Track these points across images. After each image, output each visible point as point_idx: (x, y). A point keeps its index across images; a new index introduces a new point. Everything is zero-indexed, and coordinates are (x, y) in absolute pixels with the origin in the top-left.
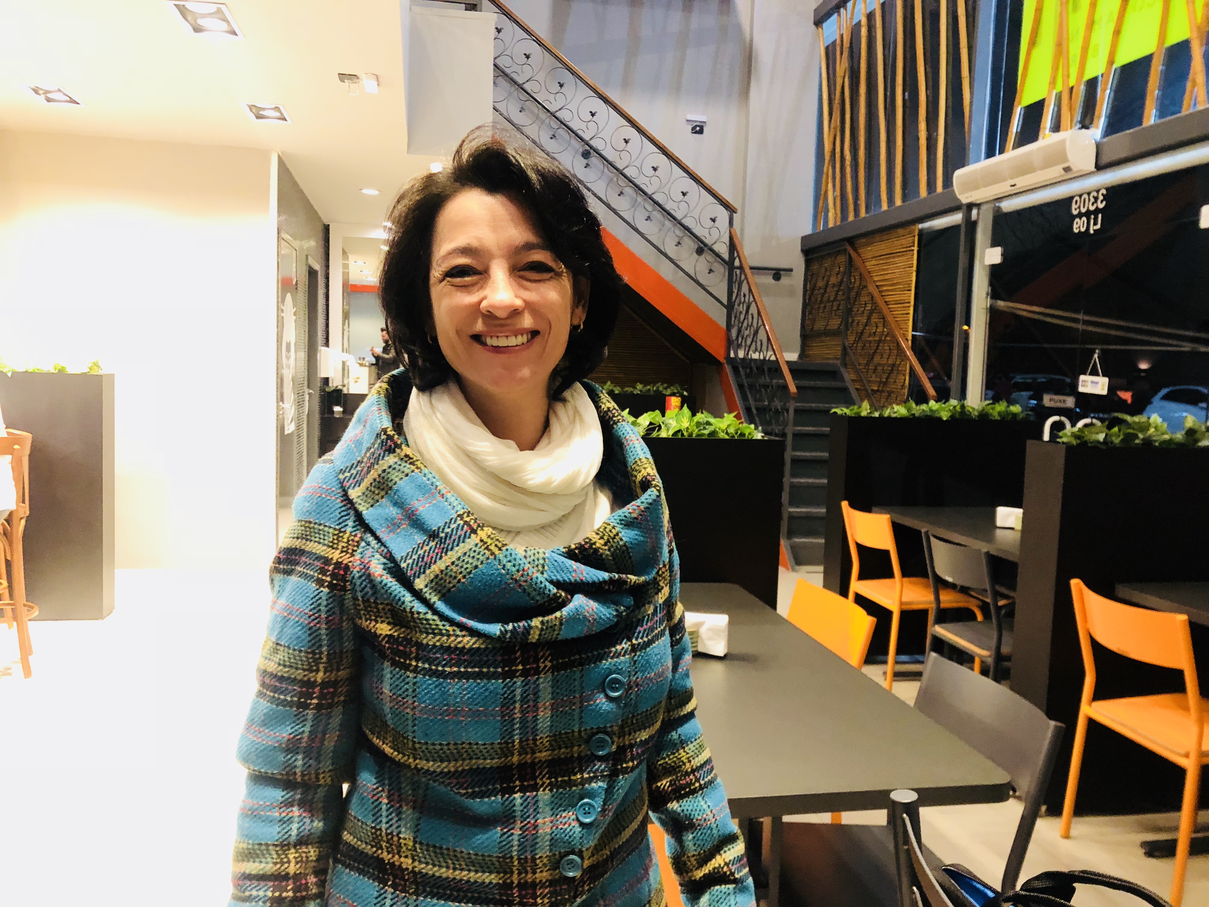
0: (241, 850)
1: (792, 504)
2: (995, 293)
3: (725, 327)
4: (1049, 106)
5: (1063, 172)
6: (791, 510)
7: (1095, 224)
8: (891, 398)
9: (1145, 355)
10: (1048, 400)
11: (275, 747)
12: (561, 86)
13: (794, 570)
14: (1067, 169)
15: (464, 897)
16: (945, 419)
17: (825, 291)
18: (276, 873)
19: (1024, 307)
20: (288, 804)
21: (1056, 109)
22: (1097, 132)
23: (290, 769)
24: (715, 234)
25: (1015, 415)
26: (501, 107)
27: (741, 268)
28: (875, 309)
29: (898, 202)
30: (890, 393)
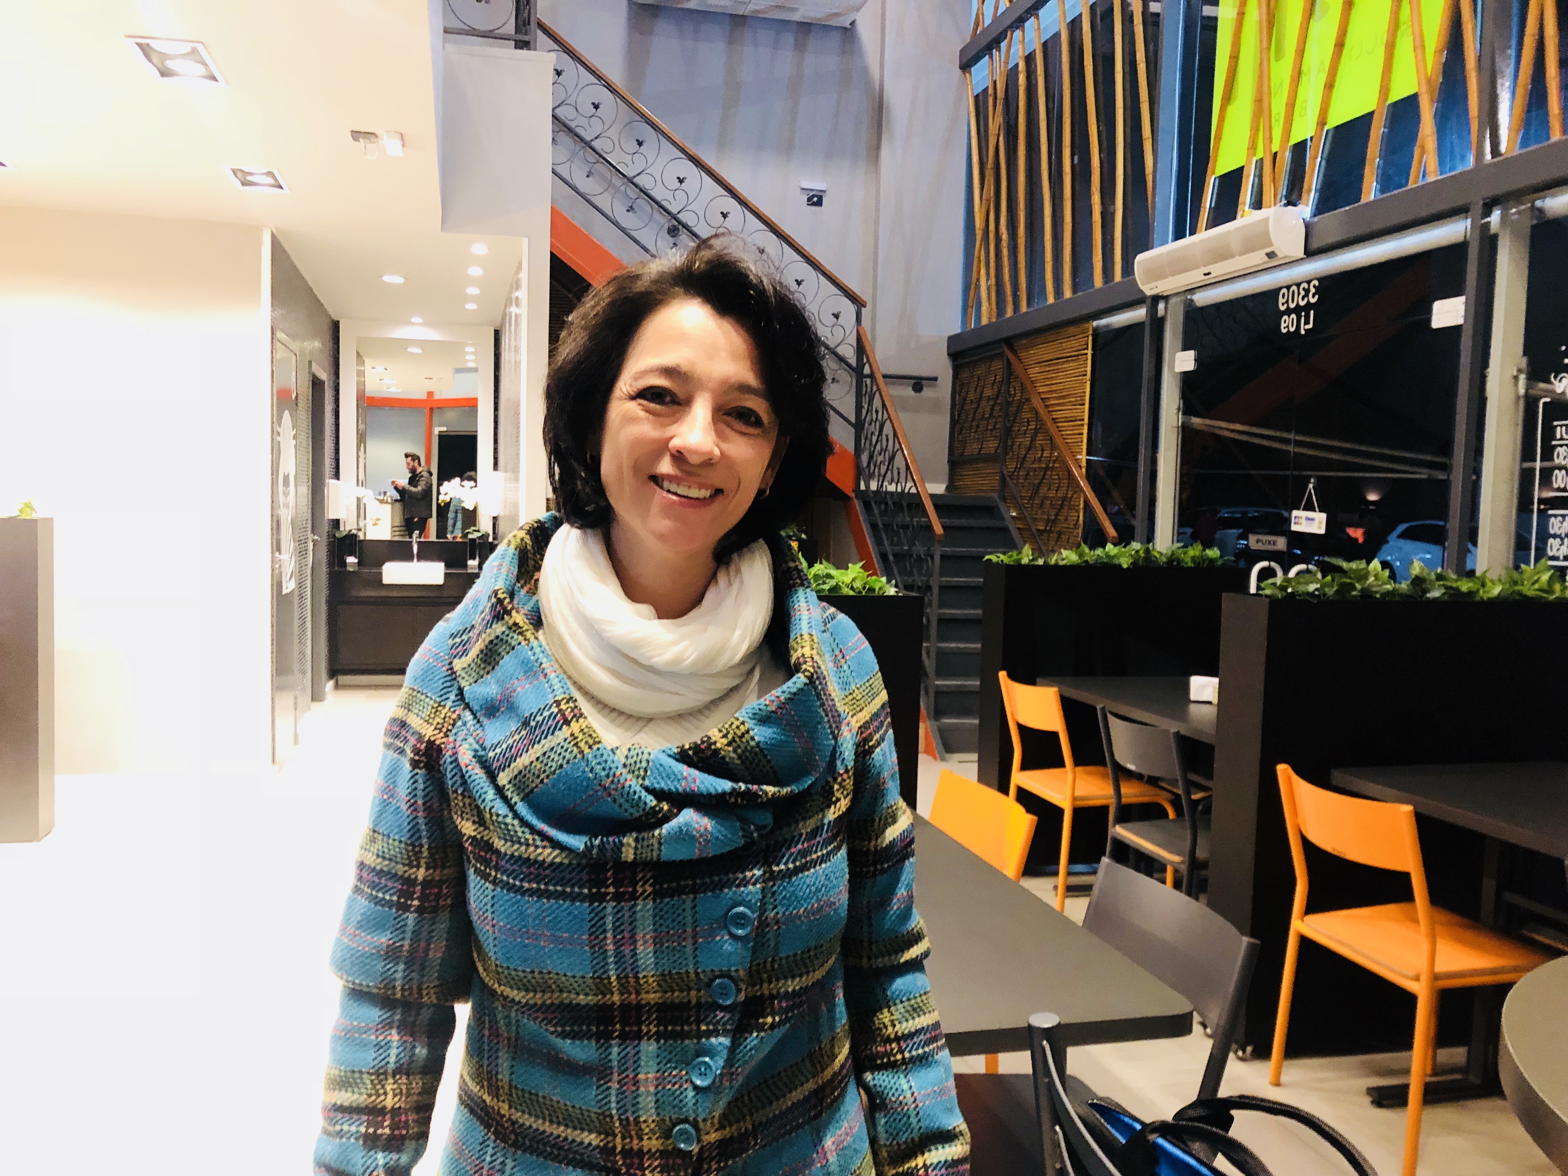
0: (332, 1077)
1: (940, 674)
2: (1188, 407)
3: (853, 452)
4: (1249, 176)
5: (1266, 259)
6: (937, 683)
7: (1307, 322)
8: (1062, 541)
9: (1374, 484)
10: (1255, 542)
11: (373, 954)
12: (640, 144)
13: (943, 759)
14: (1271, 255)
15: (566, 1157)
16: (1125, 566)
17: (978, 406)
18: (370, 1106)
19: (1223, 424)
20: (388, 1025)
21: (1257, 180)
22: (1305, 210)
23: (389, 984)
24: (839, 334)
25: (1212, 561)
26: (563, 171)
27: (872, 376)
28: (1041, 428)
29: (1068, 294)
30: (1060, 534)
